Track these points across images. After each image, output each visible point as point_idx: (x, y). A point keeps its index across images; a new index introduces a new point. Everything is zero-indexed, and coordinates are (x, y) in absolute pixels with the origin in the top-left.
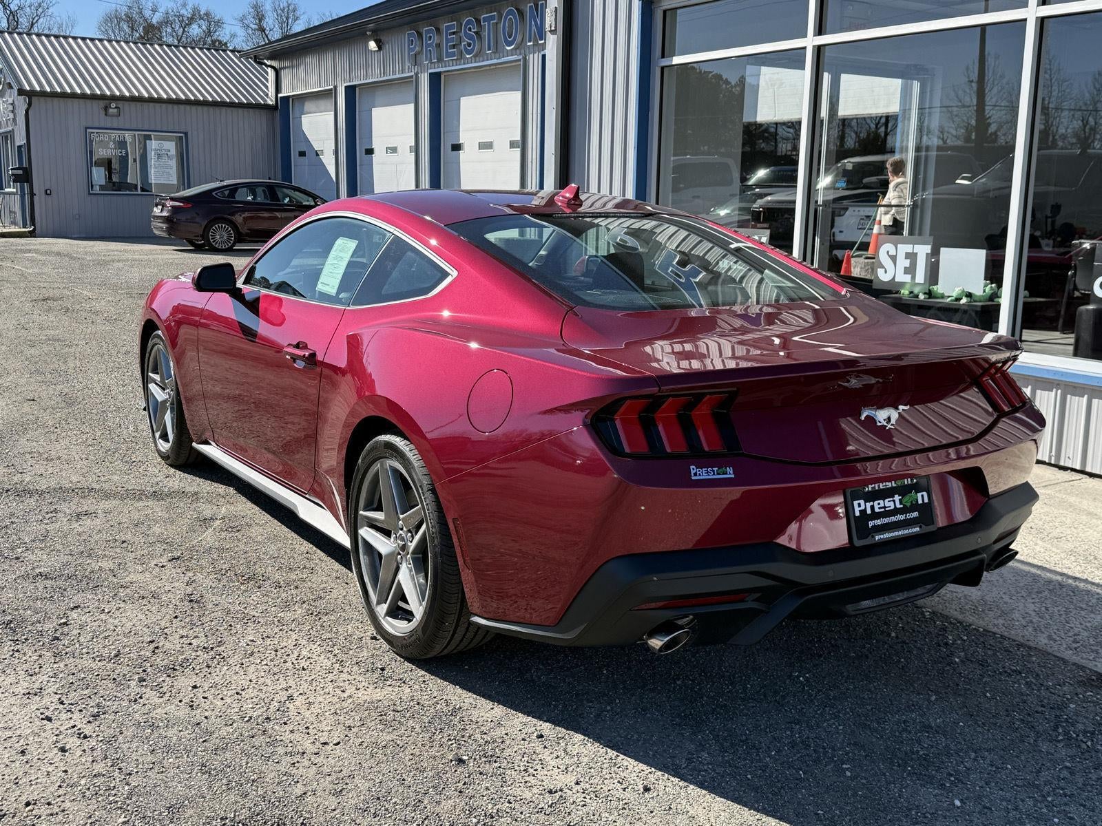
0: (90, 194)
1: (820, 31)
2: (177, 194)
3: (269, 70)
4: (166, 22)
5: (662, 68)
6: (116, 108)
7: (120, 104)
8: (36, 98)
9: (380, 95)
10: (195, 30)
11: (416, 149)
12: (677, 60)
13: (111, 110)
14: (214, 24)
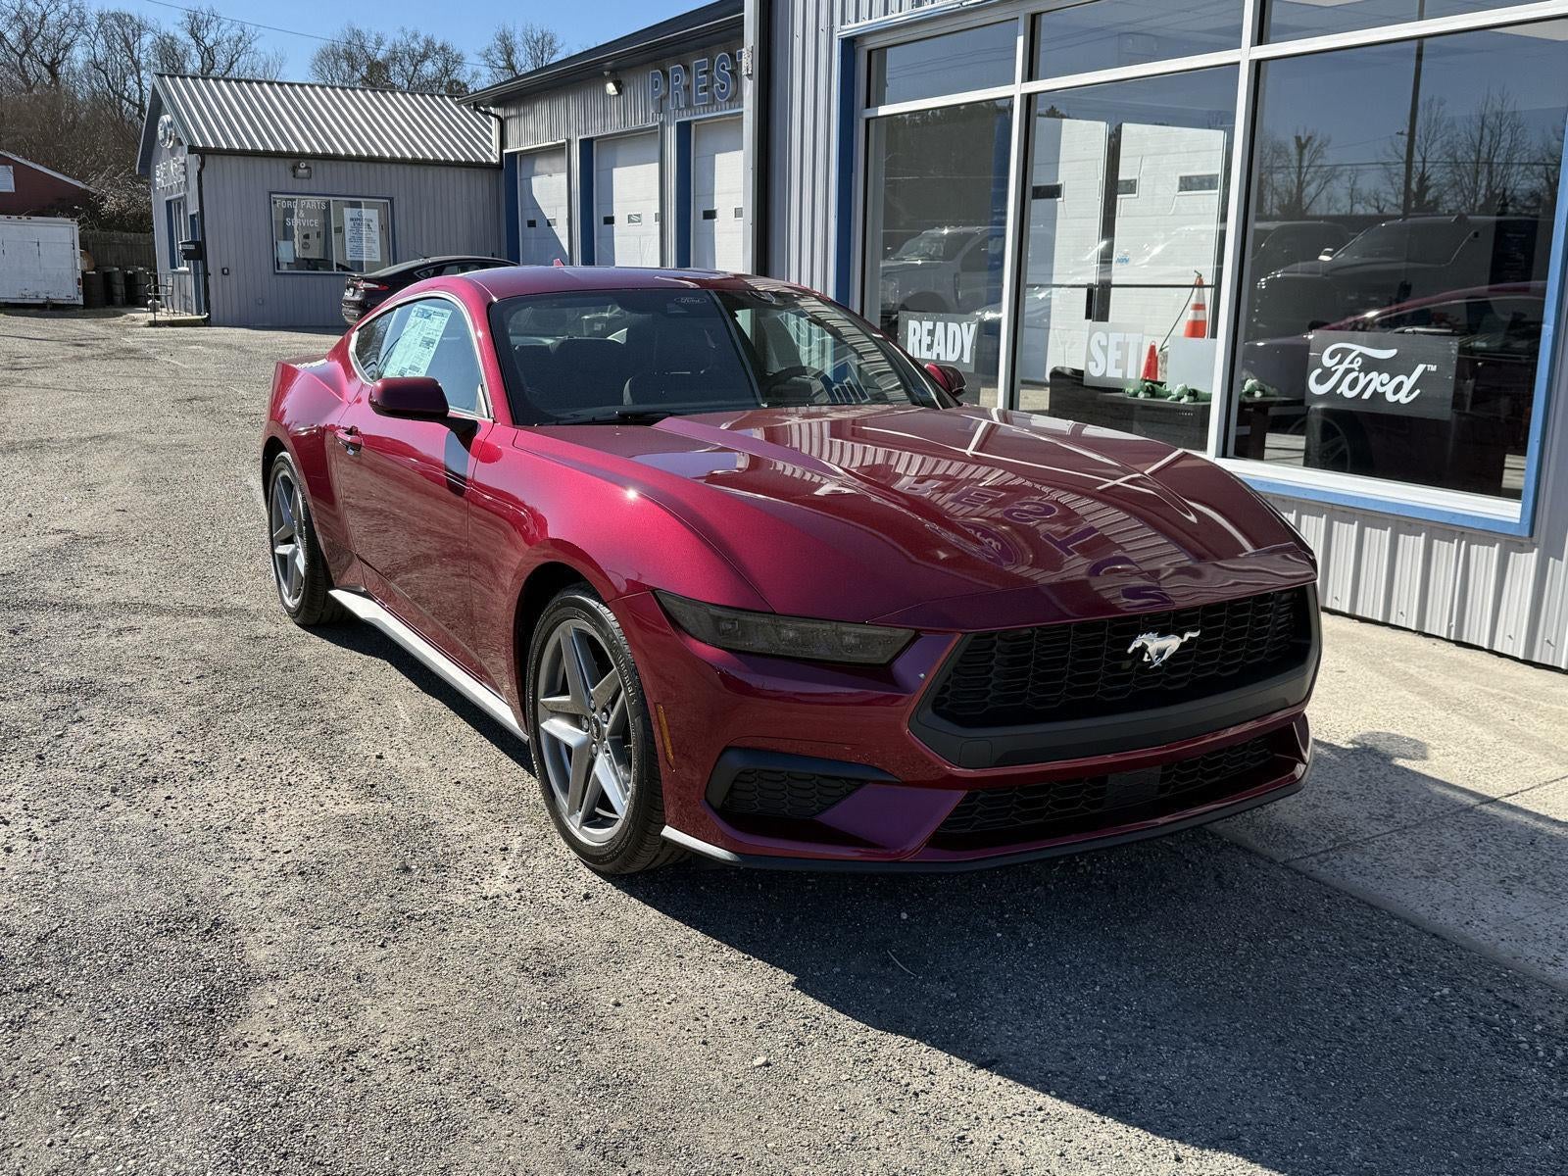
0: (275, 273)
1: (1030, 76)
2: (373, 274)
3: (493, 119)
4: (394, 57)
5: (868, 121)
6: (306, 168)
7: (312, 164)
8: (210, 156)
9: (622, 151)
10: (429, 69)
11: (662, 218)
12: (883, 110)
13: (300, 171)
14: (451, 60)
